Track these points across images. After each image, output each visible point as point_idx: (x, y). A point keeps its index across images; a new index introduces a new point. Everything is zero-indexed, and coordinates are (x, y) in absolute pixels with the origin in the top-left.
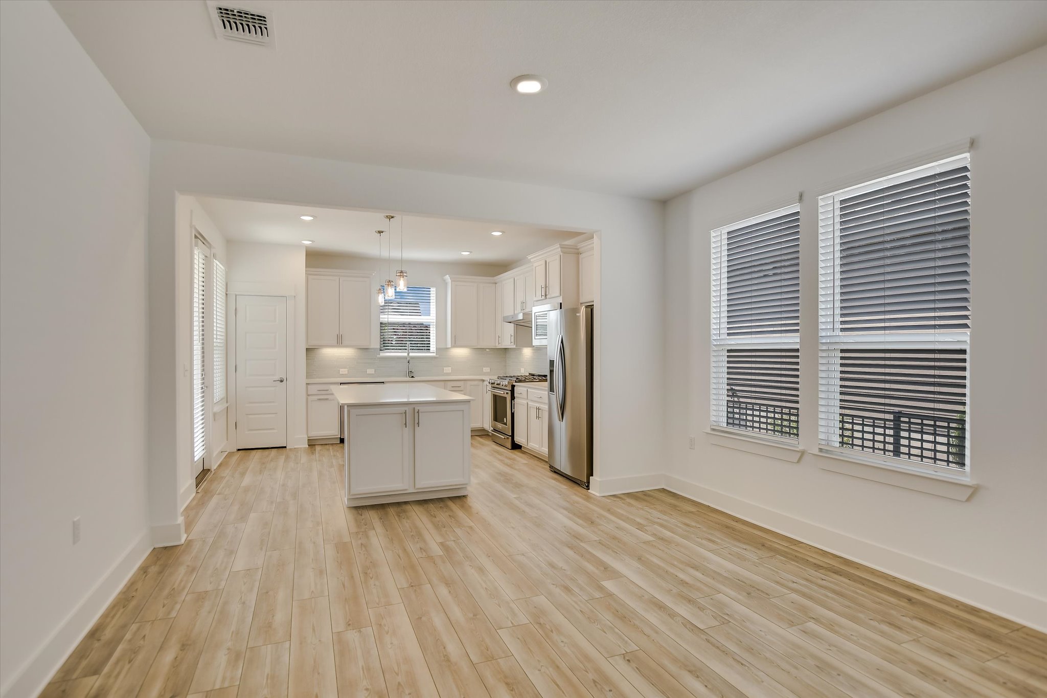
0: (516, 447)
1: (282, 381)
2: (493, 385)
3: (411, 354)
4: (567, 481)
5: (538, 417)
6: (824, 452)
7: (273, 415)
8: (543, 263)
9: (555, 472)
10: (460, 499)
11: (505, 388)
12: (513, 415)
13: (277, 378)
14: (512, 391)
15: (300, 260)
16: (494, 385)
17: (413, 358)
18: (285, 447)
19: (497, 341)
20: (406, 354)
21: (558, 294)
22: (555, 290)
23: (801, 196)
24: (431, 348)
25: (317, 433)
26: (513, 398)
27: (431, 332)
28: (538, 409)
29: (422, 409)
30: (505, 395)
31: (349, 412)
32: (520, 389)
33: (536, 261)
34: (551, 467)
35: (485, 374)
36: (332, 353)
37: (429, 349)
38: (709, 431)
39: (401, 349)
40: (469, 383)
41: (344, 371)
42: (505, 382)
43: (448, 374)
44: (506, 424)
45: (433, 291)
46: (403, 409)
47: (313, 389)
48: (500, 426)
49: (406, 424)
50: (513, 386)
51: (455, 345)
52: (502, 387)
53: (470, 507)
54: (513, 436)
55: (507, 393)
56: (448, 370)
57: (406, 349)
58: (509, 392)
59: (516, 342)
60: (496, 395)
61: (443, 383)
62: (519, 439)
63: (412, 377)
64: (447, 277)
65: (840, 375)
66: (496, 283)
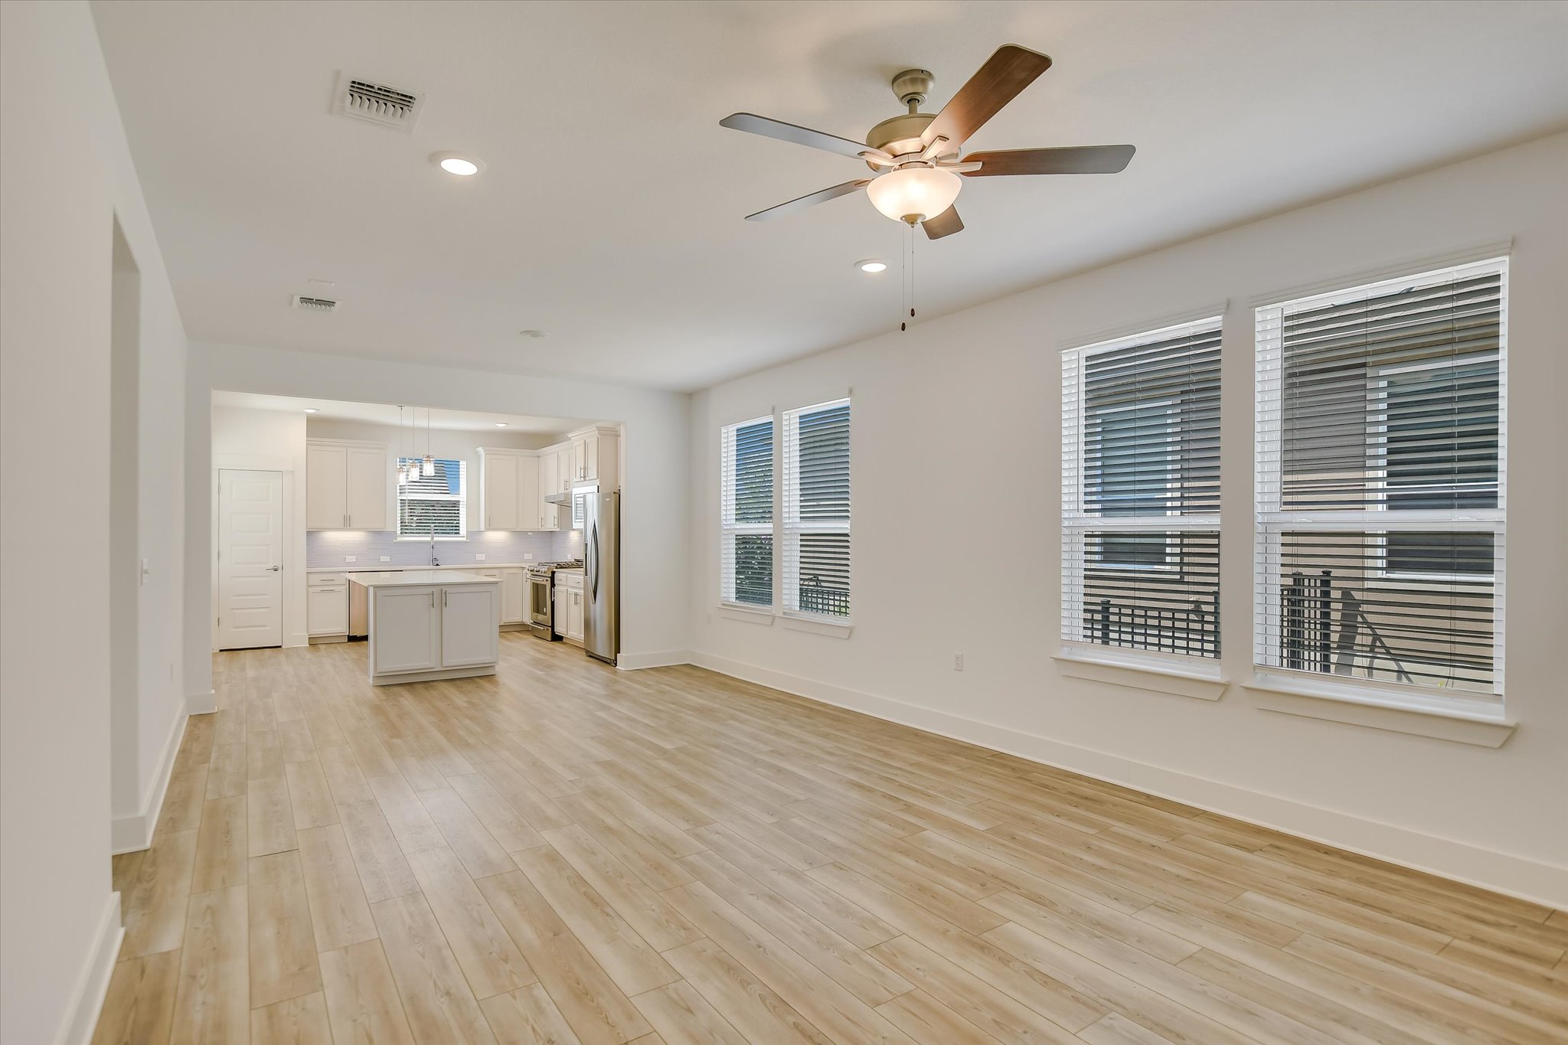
0: (557, 638)
1: (276, 570)
2: (533, 573)
3: (435, 539)
4: (601, 663)
5: (576, 603)
6: (787, 615)
7: (266, 610)
8: (582, 442)
9: (590, 656)
10: (490, 677)
11: (545, 575)
12: (553, 603)
13: (271, 566)
14: (552, 578)
15: (300, 429)
16: (535, 573)
17: (438, 542)
18: (280, 647)
19: (540, 523)
20: (429, 539)
21: (595, 477)
22: (593, 473)
23: (774, 409)
24: (461, 532)
25: (319, 630)
26: (553, 585)
27: (460, 509)
28: (576, 595)
29: (449, 590)
30: (544, 583)
31: (375, 594)
32: (560, 575)
33: (576, 438)
34: (587, 652)
35: (526, 561)
36: (335, 537)
37: (458, 533)
38: (720, 606)
39: (419, 533)
40: (506, 571)
41: (351, 559)
42: (544, 569)
43: (482, 562)
44: (545, 614)
45: (463, 465)
46: (429, 590)
47: (315, 579)
48: (540, 617)
49: (433, 604)
50: (553, 573)
51: (490, 527)
52: (542, 574)
53: (497, 681)
54: (553, 626)
55: (547, 580)
56: (480, 557)
57: (429, 533)
58: (549, 579)
59: (559, 525)
60: (537, 584)
61: (474, 571)
62: (560, 630)
63: (437, 565)
64: (480, 450)
65: (800, 554)
66: (539, 457)
